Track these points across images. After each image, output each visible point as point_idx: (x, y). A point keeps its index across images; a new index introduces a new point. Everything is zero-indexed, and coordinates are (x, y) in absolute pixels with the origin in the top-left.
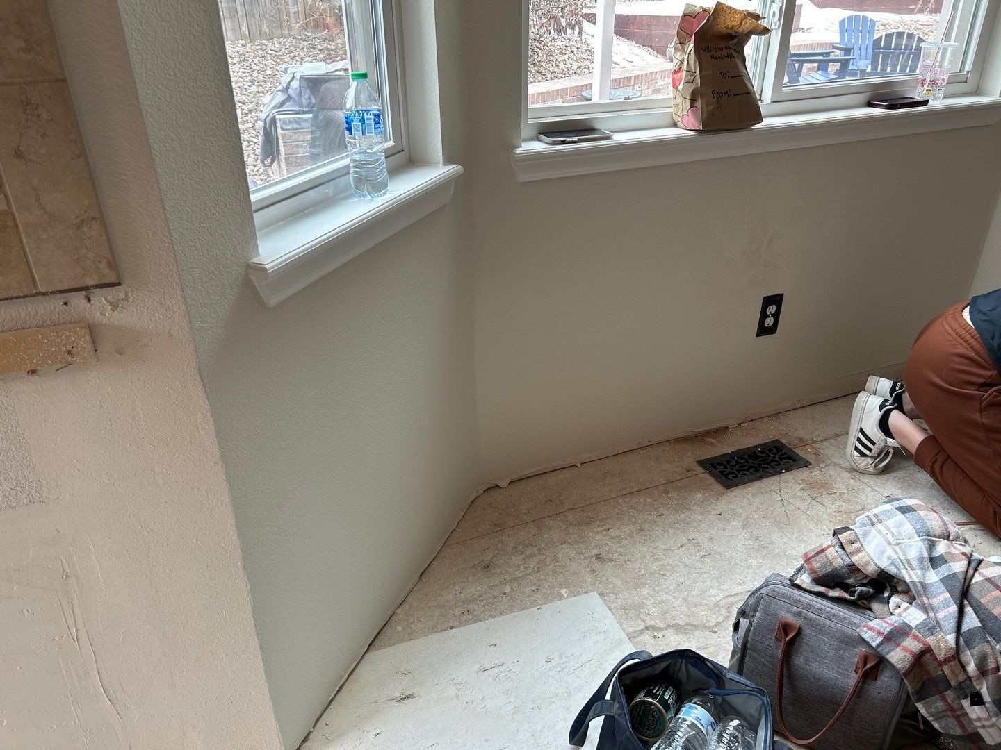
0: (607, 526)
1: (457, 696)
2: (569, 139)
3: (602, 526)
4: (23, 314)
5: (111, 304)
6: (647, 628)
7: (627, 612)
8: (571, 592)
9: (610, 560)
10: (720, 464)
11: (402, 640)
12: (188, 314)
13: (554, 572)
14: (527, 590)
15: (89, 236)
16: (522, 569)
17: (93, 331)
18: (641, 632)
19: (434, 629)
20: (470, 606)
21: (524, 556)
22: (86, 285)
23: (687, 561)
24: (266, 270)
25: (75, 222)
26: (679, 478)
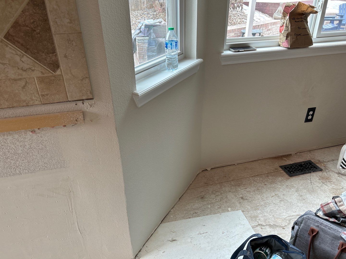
0: (246, 187)
1: (191, 242)
2: (241, 50)
3: (244, 187)
4: (63, 107)
5: (90, 105)
6: (259, 225)
7: (252, 218)
8: (232, 209)
9: (246, 199)
10: (288, 168)
11: (173, 221)
12: (114, 109)
13: (226, 202)
14: (216, 207)
15: (85, 83)
16: (214, 200)
17: (84, 114)
18: (257, 226)
19: (184, 218)
20: (196, 211)
21: (215, 195)
22: (82, 99)
23: (274, 202)
24: (138, 95)
25: (81, 78)
26: (273, 172)
